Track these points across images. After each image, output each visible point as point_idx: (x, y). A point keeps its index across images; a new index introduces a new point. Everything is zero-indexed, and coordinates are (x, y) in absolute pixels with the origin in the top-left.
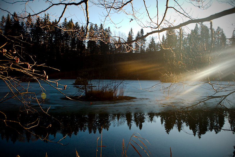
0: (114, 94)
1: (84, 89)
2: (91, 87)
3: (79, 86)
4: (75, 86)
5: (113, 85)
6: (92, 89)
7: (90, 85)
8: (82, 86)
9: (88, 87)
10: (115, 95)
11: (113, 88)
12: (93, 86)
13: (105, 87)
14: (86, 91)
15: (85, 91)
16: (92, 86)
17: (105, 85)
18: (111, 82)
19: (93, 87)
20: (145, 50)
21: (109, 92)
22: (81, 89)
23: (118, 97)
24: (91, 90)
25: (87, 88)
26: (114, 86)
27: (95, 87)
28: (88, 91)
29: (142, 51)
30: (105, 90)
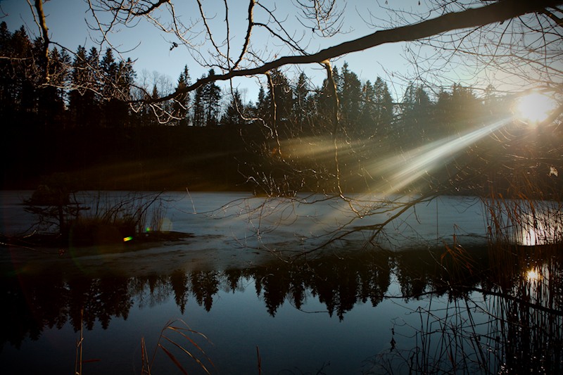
0: (137, 227)
1: (55, 216)
2: (74, 209)
3: (43, 208)
4: (29, 209)
5: (136, 205)
6: (77, 215)
7: (74, 206)
8: (51, 207)
9: (66, 210)
10: (140, 230)
11: (134, 211)
12: (82, 209)
13: (114, 210)
14: (61, 220)
15: (58, 222)
16: (79, 209)
17: (113, 205)
18: (131, 198)
19: (81, 211)
20: (219, 120)
21: (124, 222)
22: (46, 215)
23: (147, 235)
24: (74, 218)
25: (64, 213)
26: (138, 208)
27: (88, 211)
28: (67, 220)
29: (212, 121)
30: (113, 217)
